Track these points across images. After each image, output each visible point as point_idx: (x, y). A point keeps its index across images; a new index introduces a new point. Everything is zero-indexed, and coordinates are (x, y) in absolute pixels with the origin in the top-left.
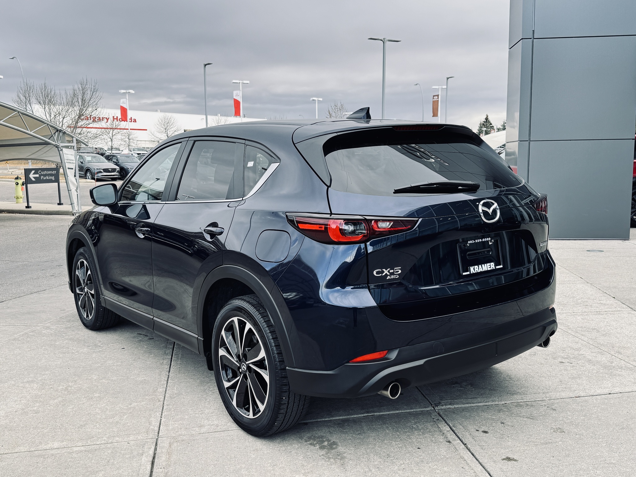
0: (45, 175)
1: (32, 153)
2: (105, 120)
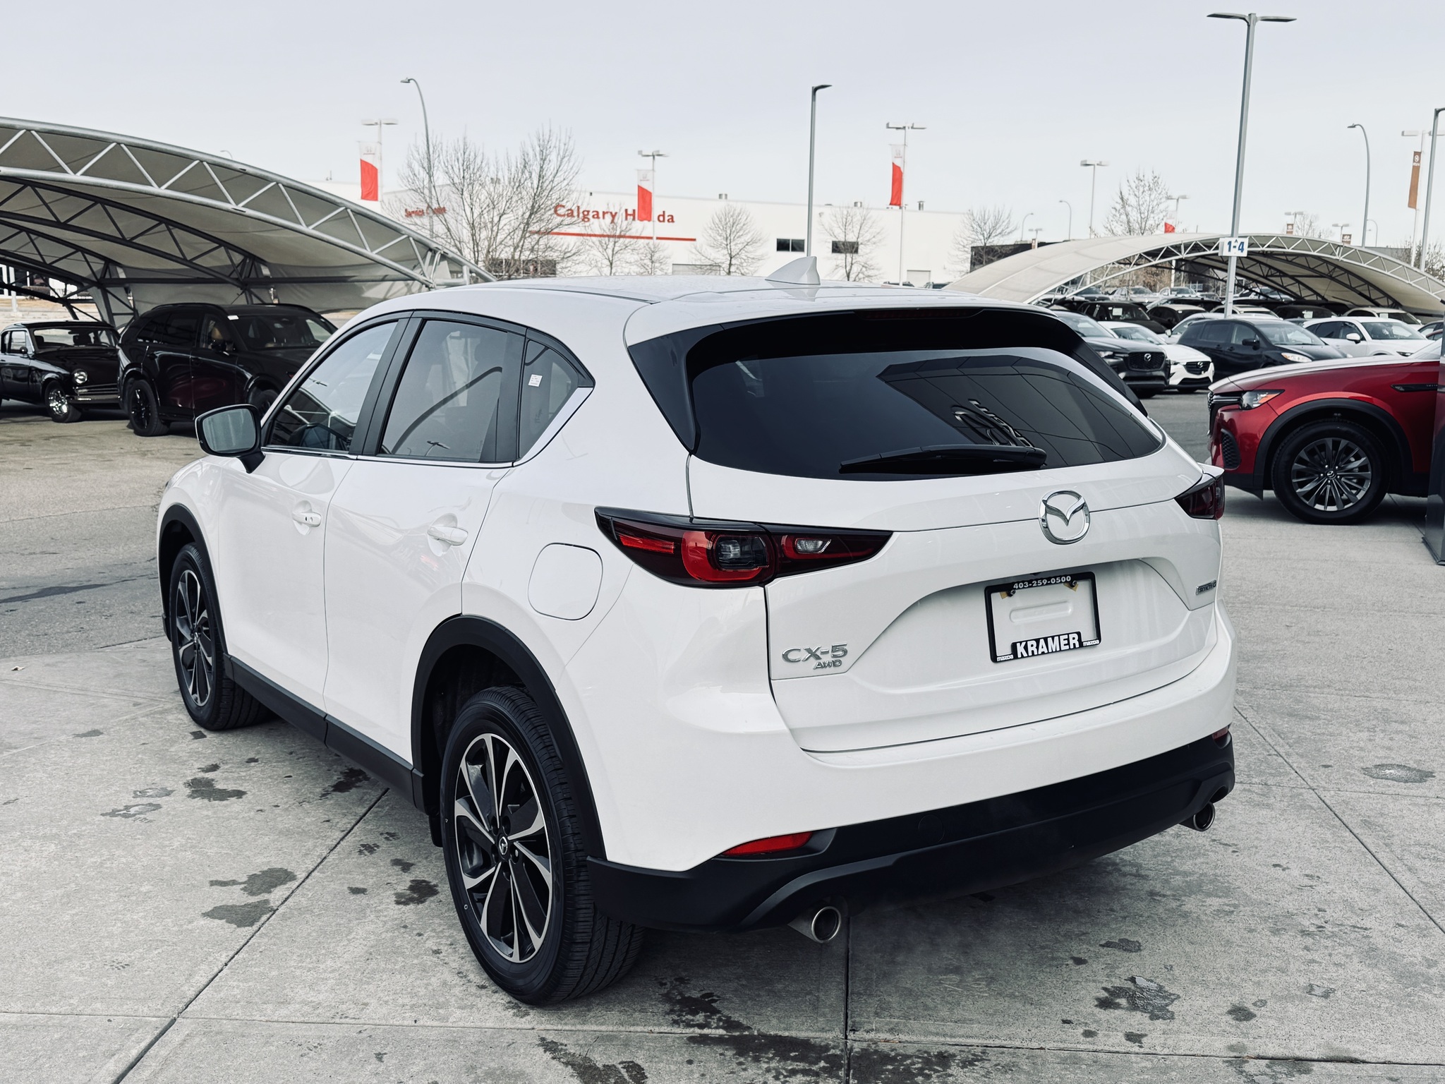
2: (608, 217)
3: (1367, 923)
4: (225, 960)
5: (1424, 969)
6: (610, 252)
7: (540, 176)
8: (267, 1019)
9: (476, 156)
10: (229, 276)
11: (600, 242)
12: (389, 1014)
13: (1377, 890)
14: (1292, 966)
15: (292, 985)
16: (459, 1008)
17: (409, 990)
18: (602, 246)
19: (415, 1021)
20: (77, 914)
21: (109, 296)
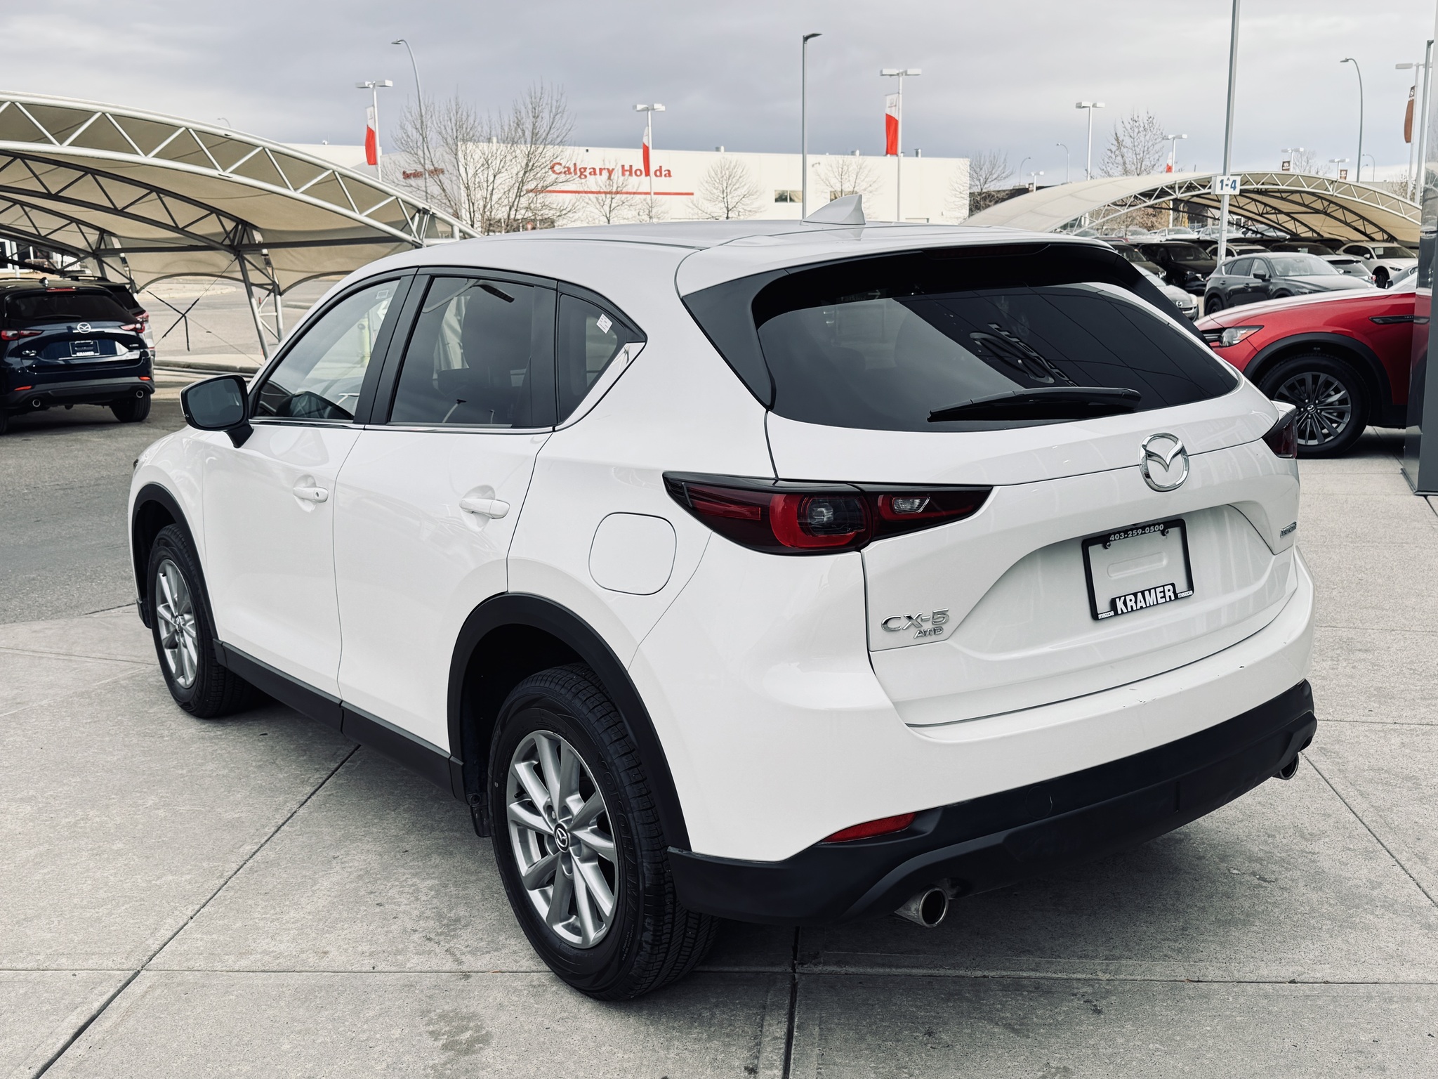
2: (605, 173)
3: (1315, 847)
4: (190, 914)
5: (1368, 892)
6: (607, 208)
7: (533, 133)
8: (228, 969)
9: (468, 116)
10: (221, 244)
11: (597, 199)
12: (348, 961)
13: (1329, 816)
14: (1238, 890)
15: (255, 937)
16: (416, 954)
17: (369, 937)
18: (599, 203)
19: (374, 968)
20: (49, 873)
21: (104, 265)
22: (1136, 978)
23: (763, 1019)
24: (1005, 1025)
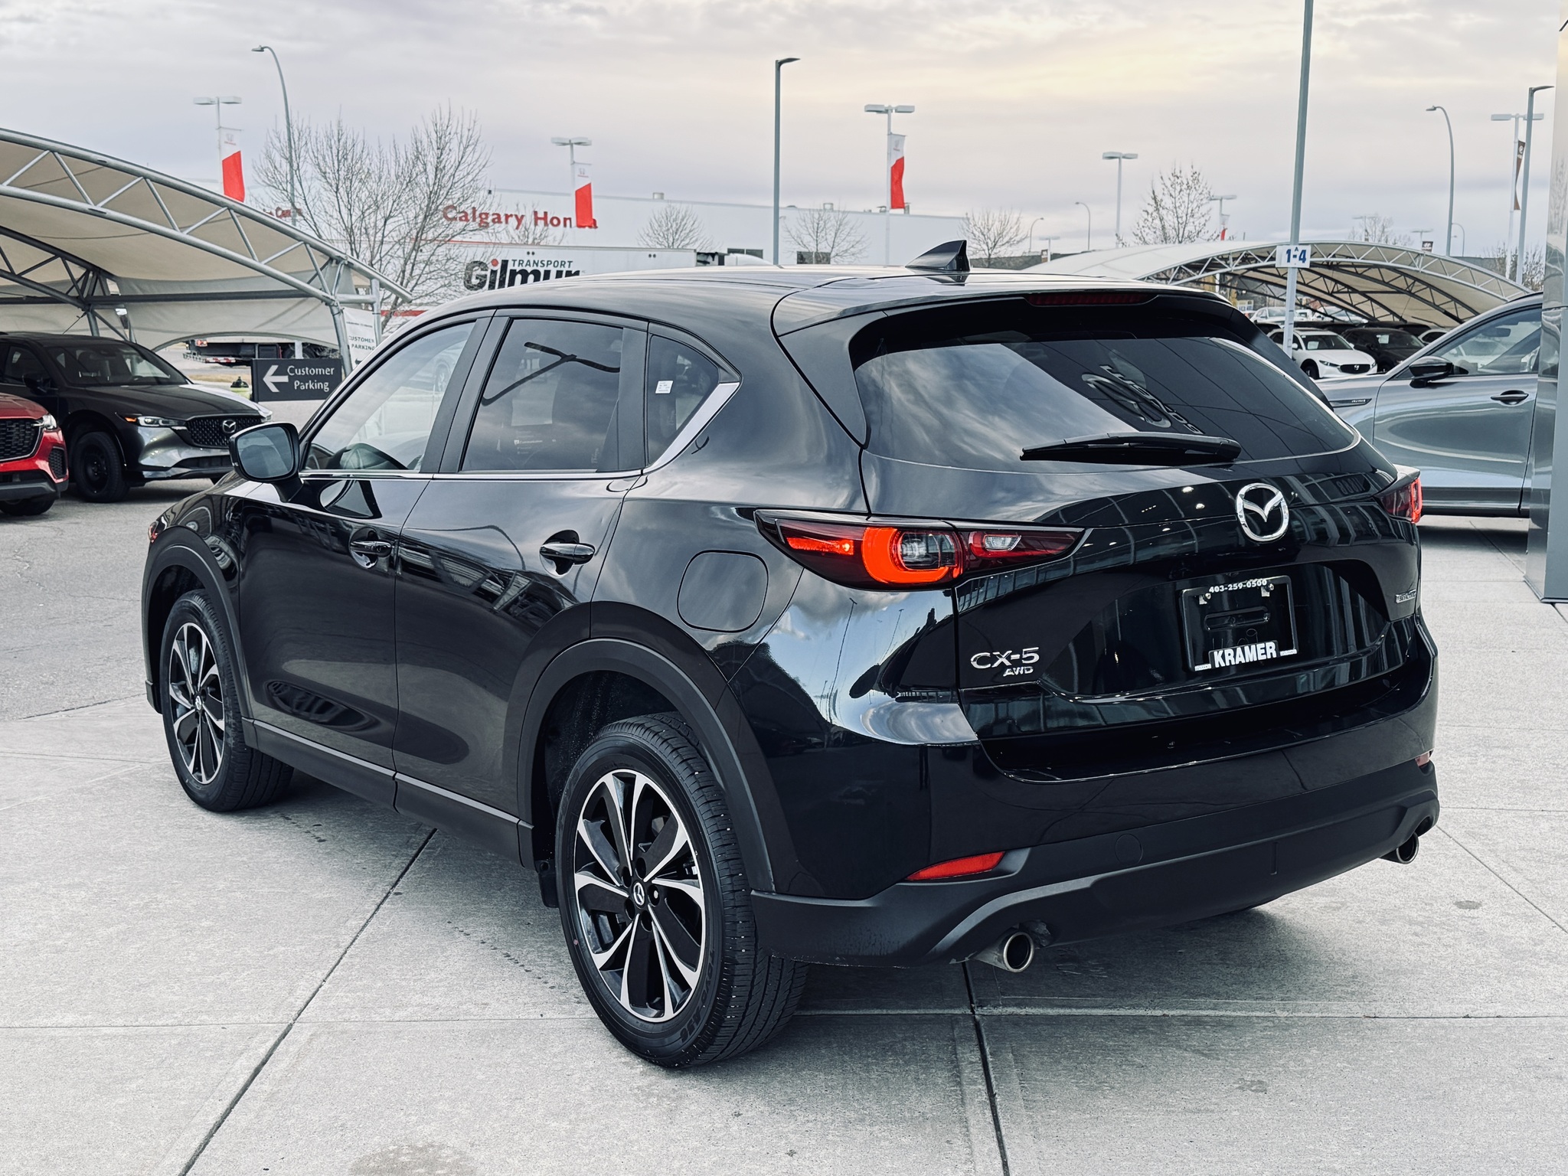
0: (304, 379)
1: (268, 319)
2: (513, 221)
5: (1531, 947)
7: (437, 169)
9: (354, 143)
10: (66, 294)
12: (512, 1011)
15: (403, 993)
19: (542, 1015)
22: (1314, 1015)
23: (955, 1049)
24: (1193, 1051)
